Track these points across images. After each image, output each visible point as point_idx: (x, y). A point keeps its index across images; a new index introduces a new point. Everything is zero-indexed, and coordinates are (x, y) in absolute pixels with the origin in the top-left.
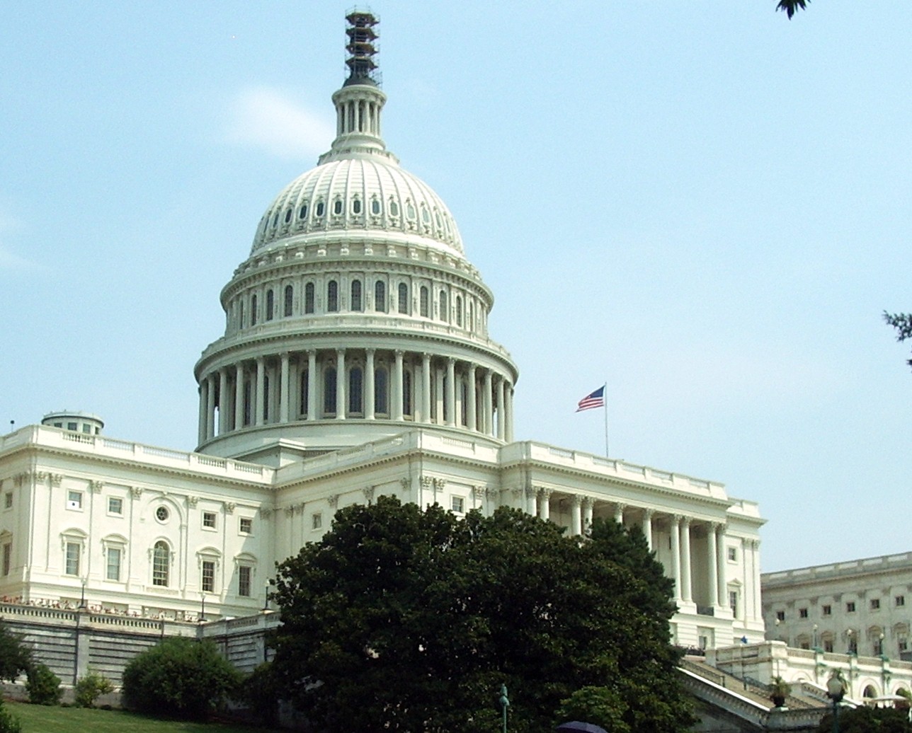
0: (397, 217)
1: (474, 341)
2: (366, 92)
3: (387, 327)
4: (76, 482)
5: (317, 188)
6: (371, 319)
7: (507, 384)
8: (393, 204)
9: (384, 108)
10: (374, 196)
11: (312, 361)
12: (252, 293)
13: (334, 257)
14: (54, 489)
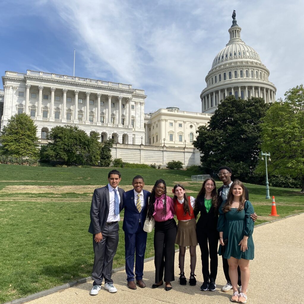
0: (245, 55)
1: (265, 82)
2: (236, 28)
3: (244, 80)
4: (171, 120)
5: (226, 51)
6: (239, 79)
7: (274, 92)
8: (244, 52)
9: (241, 31)
10: (239, 51)
11: (226, 91)
12: (212, 77)
13: (230, 66)
14: (166, 122)
